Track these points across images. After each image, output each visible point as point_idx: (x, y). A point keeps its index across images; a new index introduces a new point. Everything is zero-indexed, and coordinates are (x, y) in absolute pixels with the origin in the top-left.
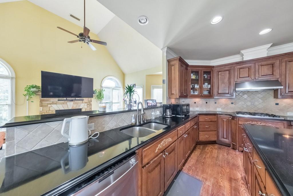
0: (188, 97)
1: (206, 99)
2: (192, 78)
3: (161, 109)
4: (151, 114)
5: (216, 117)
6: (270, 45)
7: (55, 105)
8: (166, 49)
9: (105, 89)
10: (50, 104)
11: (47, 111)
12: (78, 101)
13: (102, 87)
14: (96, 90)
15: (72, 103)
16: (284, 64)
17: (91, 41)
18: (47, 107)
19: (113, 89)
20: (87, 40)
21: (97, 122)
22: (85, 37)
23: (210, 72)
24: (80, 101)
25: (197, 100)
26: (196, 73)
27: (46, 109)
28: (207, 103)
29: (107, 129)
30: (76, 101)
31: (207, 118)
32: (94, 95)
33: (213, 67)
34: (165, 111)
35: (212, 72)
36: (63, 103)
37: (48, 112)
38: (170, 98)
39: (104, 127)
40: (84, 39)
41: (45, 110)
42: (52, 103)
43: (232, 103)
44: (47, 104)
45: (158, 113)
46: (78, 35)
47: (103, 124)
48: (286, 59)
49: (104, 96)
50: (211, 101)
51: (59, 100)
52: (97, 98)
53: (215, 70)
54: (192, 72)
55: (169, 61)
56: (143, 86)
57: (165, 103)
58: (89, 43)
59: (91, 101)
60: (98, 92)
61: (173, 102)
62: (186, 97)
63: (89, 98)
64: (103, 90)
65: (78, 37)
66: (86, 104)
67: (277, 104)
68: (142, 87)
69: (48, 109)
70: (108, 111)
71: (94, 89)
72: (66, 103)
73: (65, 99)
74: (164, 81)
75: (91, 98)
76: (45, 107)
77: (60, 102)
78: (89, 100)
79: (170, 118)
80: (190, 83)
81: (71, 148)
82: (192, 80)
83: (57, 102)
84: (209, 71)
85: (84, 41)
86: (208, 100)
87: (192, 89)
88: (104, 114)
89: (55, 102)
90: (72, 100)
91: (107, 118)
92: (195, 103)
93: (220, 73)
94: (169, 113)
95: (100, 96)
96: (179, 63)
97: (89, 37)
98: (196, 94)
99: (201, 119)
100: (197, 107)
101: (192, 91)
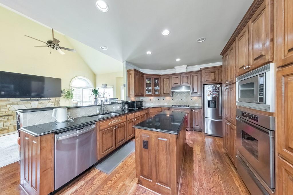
0: (144, 96)
1: (158, 97)
2: (147, 82)
3: (122, 105)
4: (113, 108)
5: (161, 109)
6: (186, 66)
7: (17, 105)
8: (125, 63)
9: (75, 89)
10: (10, 104)
11: (5, 112)
12: (43, 101)
13: (71, 87)
14: (64, 90)
15: (37, 103)
16: (192, 77)
17: (60, 48)
18: (5, 108)
19: (84, 89)
20: (56, 47)
21: (72, 112)
22: (54, 45)
23: (159, 79)
24: (46, 101)
25: (152, 98)
26: (150, 79)
27: (4, 109)
28: (158, 100)
29: (79, 116)
30: (41, 101)
31: (156, 110)
32: (62, 94)
33: (161, 75)
34: (124, 106)
35: (160, 79)
36: (26, 103)
37: (7, 112)
38: (129, 97)
39: (77, 115)
40: (53, 46)
41: (4, 111)
42: (13, 103)
43: (172, 100)
44: (5, 105)
45: (118, 107)
46: (47, 43)
47: (76, 113)
48: (193, 75)
49: (74, 95)
50: (161, 99)
51: (21, 100)
52: (65, 98)
53: (162, 78)
54: (147, 78)
55: (128, 71)
56: (114, 86)
57: (125, 100)
58: (57, 49)
59: (59, 101)
60: (66, 92)
61: (133, 99)
62: (142, 95)
63: (57, 98)
64: (73, 90)
65: (46, 44)
66: (53, 104)
67: (192, 100)
68: (112, 87)
69: (7, 109)
70: (79, 105)
71: (62, 89)
72: (30, 103)
73: (29, 99)
74: (124, 85)
75: (59, 98)
76: (3, 108)
77: (22, 102)
78: (56, 99)
79: (127, 110)
80: (145, 86)
81: (58, 124)
82: (147, 84)
83: (18, 102)
84: (158, 77)
85: (53, 48)
86: (159, 98)
87: (147, 90)
88: (76, 107)
89: (15, 102)
90: (37, 100)
91: (79, 110)
92: (151, 100)
93: (164, 80)
94: (126, 107)
95: (69, 95)
96: (134, 73)
97: (58, 45)
98: (150, 94)
99: (151, 111)
100: (152, 103)
101: (147, 91)
